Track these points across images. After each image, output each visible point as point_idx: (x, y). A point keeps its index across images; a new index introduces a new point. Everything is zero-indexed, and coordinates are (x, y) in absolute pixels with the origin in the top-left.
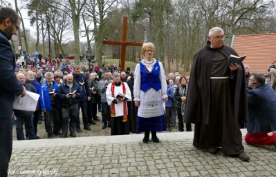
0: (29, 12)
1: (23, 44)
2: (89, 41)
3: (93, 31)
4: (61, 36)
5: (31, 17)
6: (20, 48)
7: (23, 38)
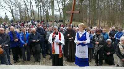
0: (35, 3)
1: (33, 16)
2: (60, 14)
3: (62, 9)
4: (49, 12)
5: (36, 5)
6: (31, 18)
7: (33, 14)
